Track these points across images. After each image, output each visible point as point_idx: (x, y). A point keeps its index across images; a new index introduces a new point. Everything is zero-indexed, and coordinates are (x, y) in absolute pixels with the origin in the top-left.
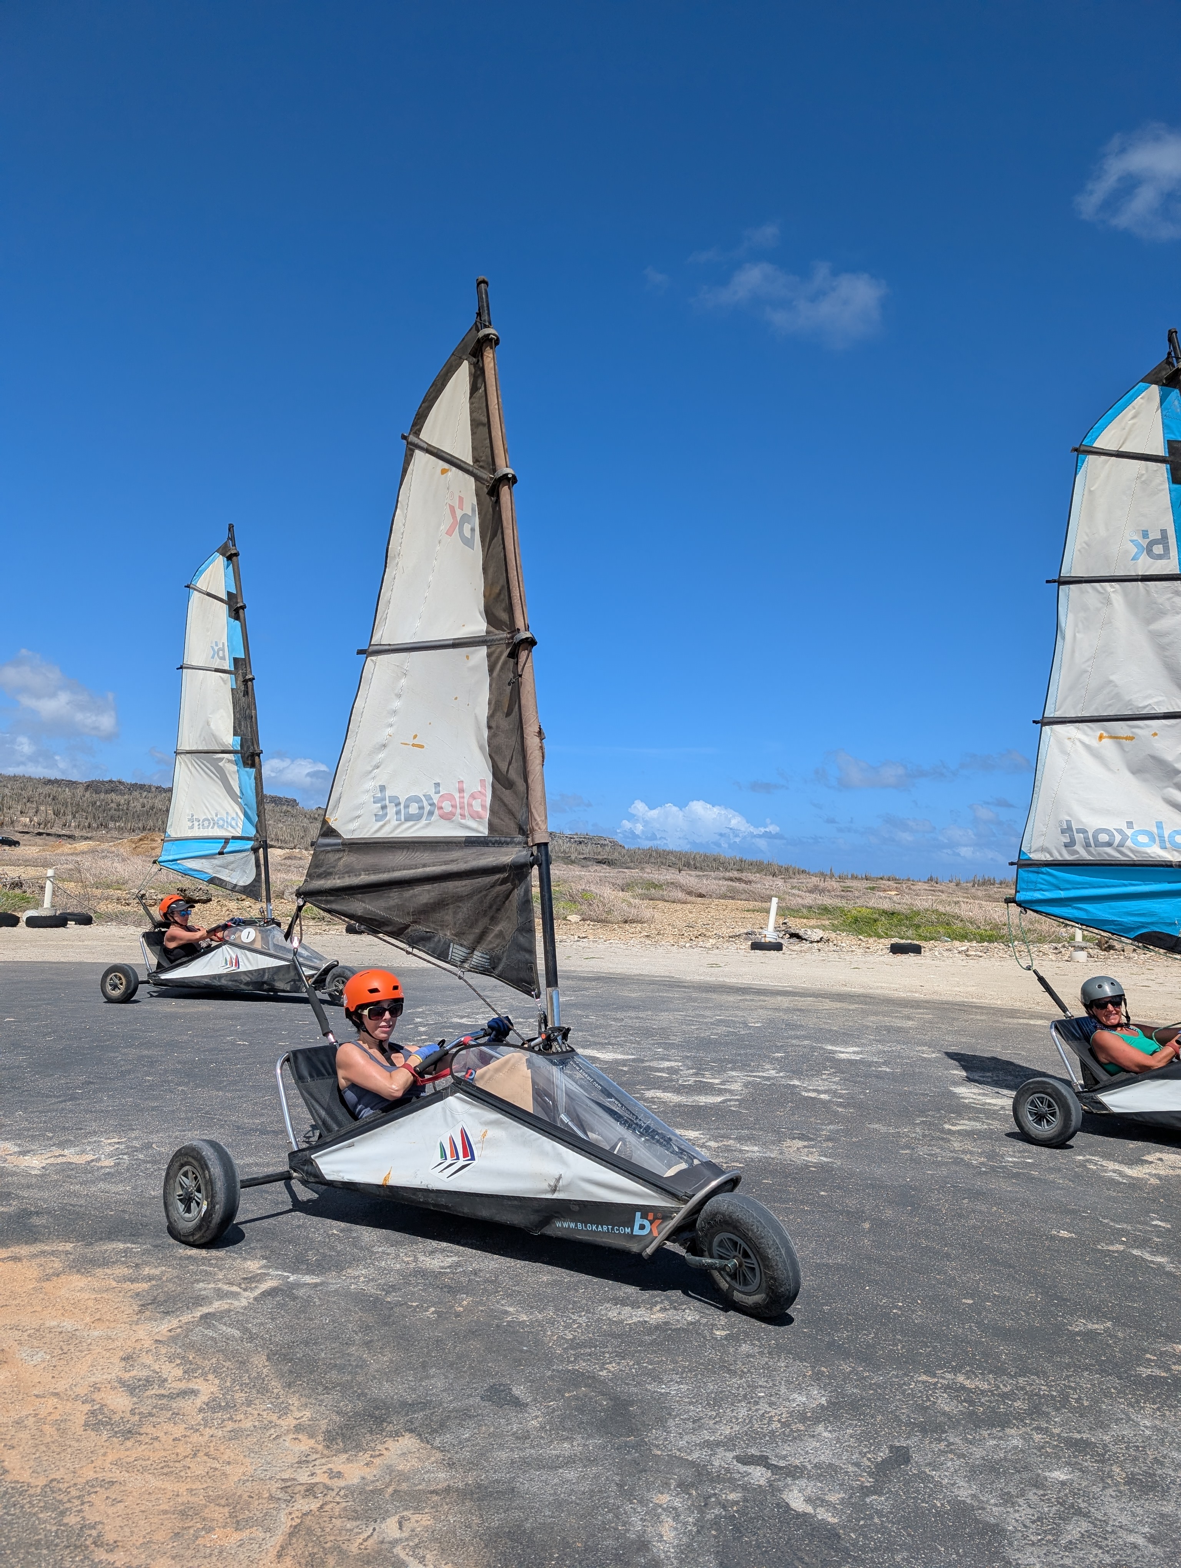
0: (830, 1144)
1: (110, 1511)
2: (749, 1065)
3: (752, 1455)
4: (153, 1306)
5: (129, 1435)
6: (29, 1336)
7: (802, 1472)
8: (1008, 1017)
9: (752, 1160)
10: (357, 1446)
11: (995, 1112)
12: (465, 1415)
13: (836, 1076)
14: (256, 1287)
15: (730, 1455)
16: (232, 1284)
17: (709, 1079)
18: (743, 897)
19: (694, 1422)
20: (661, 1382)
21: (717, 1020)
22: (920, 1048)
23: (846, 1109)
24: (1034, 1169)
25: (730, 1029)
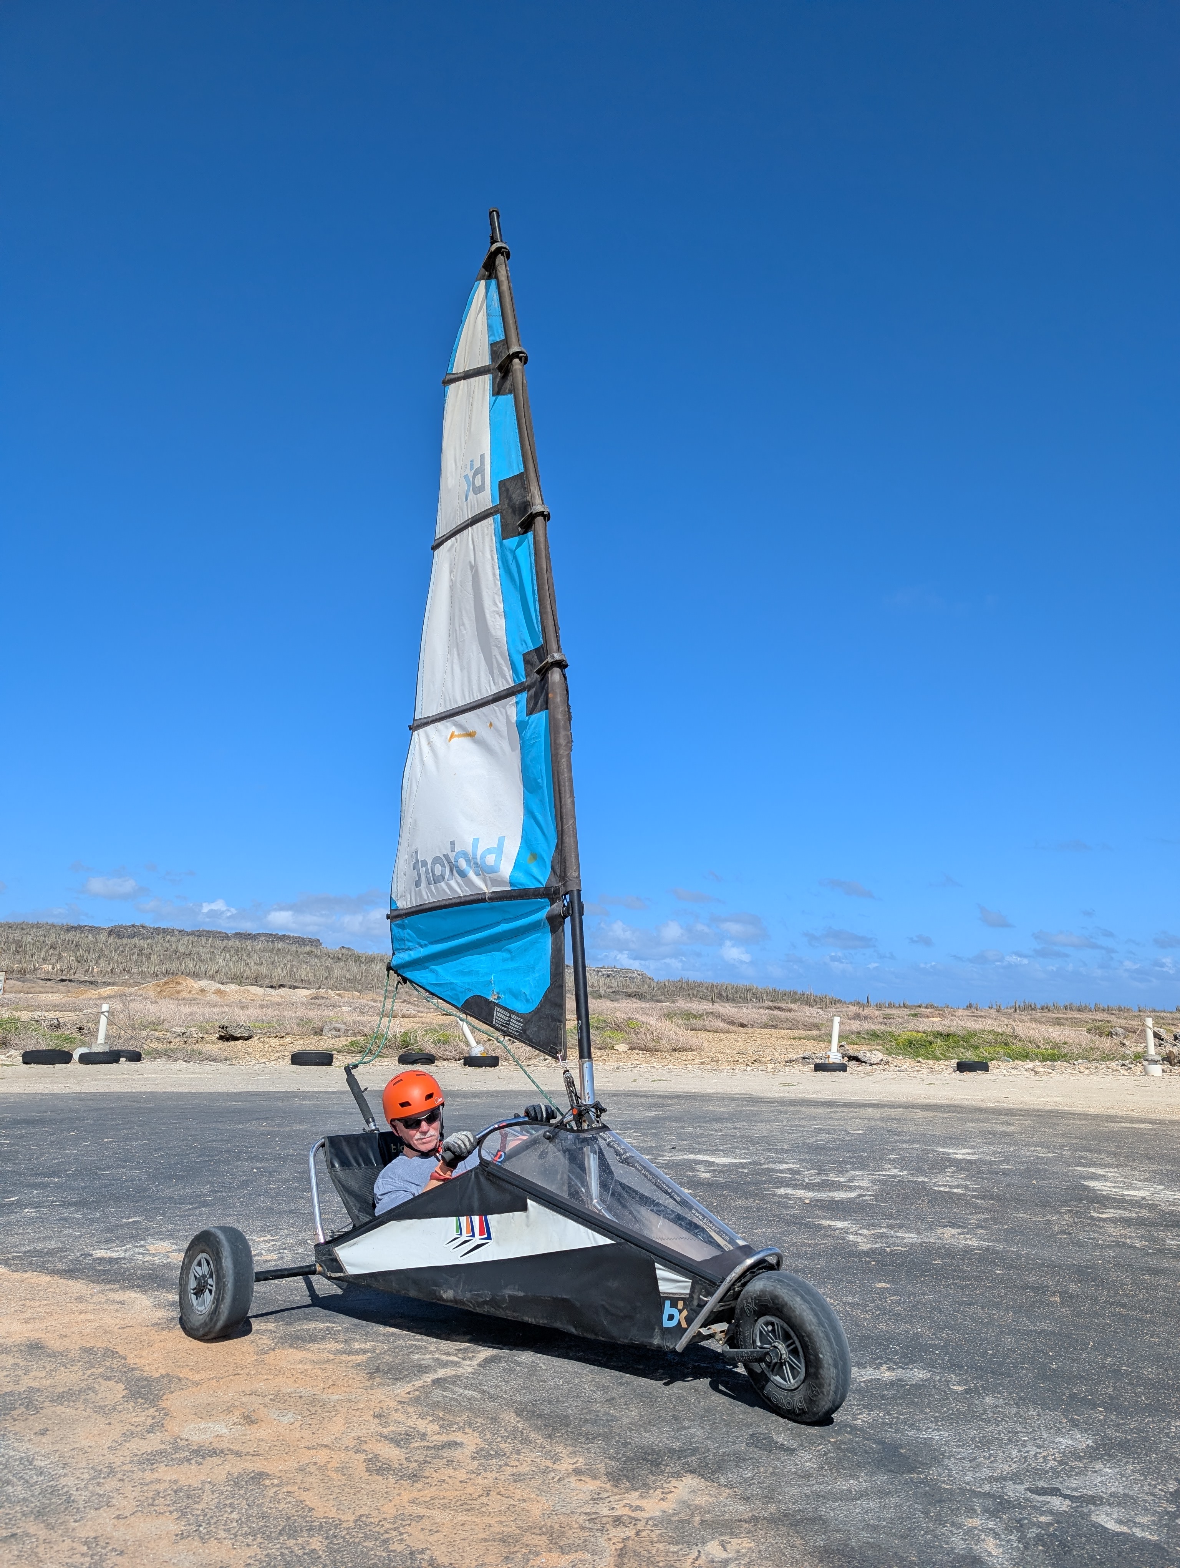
0: (982, 1231)
1: (432, 1539)
2: (869, 1166)
3: (1043, 1488)
4: (381, 1374)
5: (416, 1479)
7: (1101, 1501)
9: (913, 1244)
10: (644, 1485)
11: (1137, 1202)
12: (739, 1459)
13: (961, 1174)
14: (473, 1356)
15: (1021, 1487)
16: (448, 1354)
17: (832, 1177)
18: (785, 1025)
19: (970, 1461)
20: (919, 1430)
21: (816, 1129)
22: (1033, 1149)
23: (985, 1201)
25: (833, 1136)
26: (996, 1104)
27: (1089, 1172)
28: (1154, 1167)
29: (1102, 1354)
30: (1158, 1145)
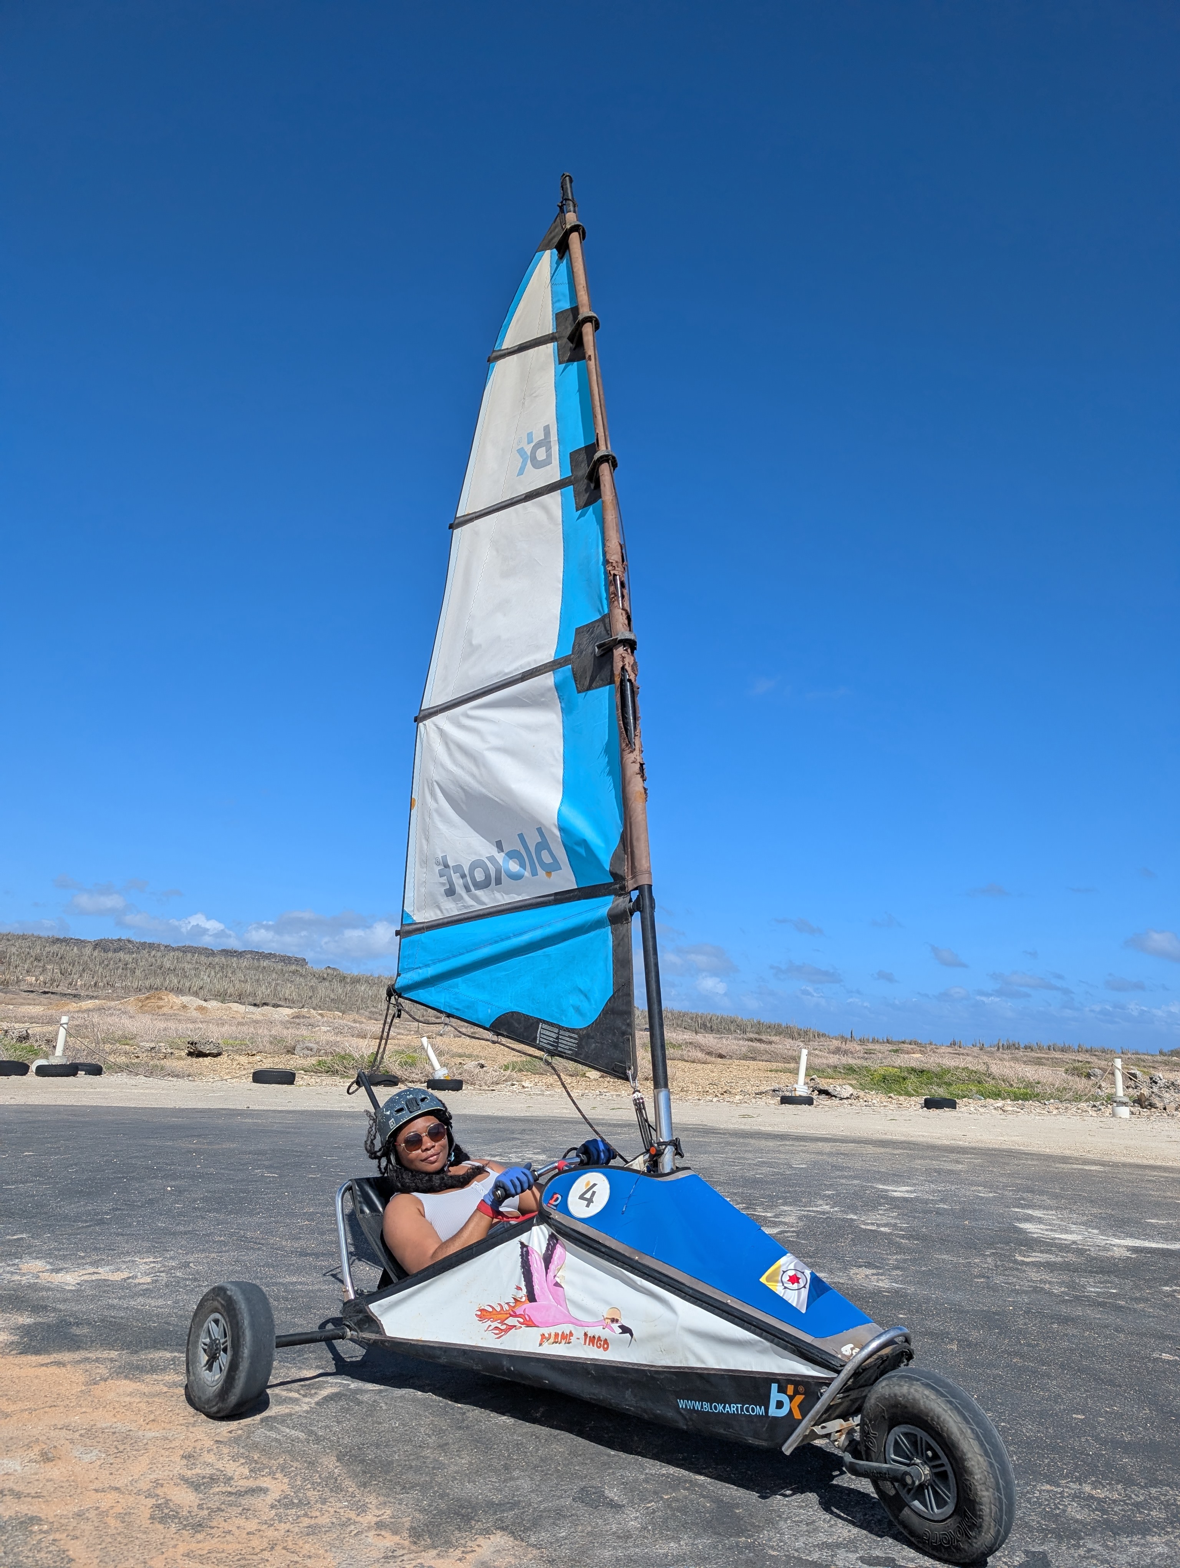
0: (899, 1273)
2: (801, 1201)
3: (878, 1557)
5: (199, 1528)
6: (81, 1435)
8: (1060, 1163)
10: (446, 1542)
11: (1067, 1246)
12: (559, 1515)
13: (893, 1212)
14: (316, 1393)
15: (853, 1556)
18: (764, 1058)
19: (807, 1524)
21: (759, 1162)
22: (975, 1188)
23: (910, 1240)
24: (1120, 1299)
25: (775, 1170)
26: (952, 1142)
27: (1025, 1214)
28: (1095, 1211)
30: (1104, 1188)
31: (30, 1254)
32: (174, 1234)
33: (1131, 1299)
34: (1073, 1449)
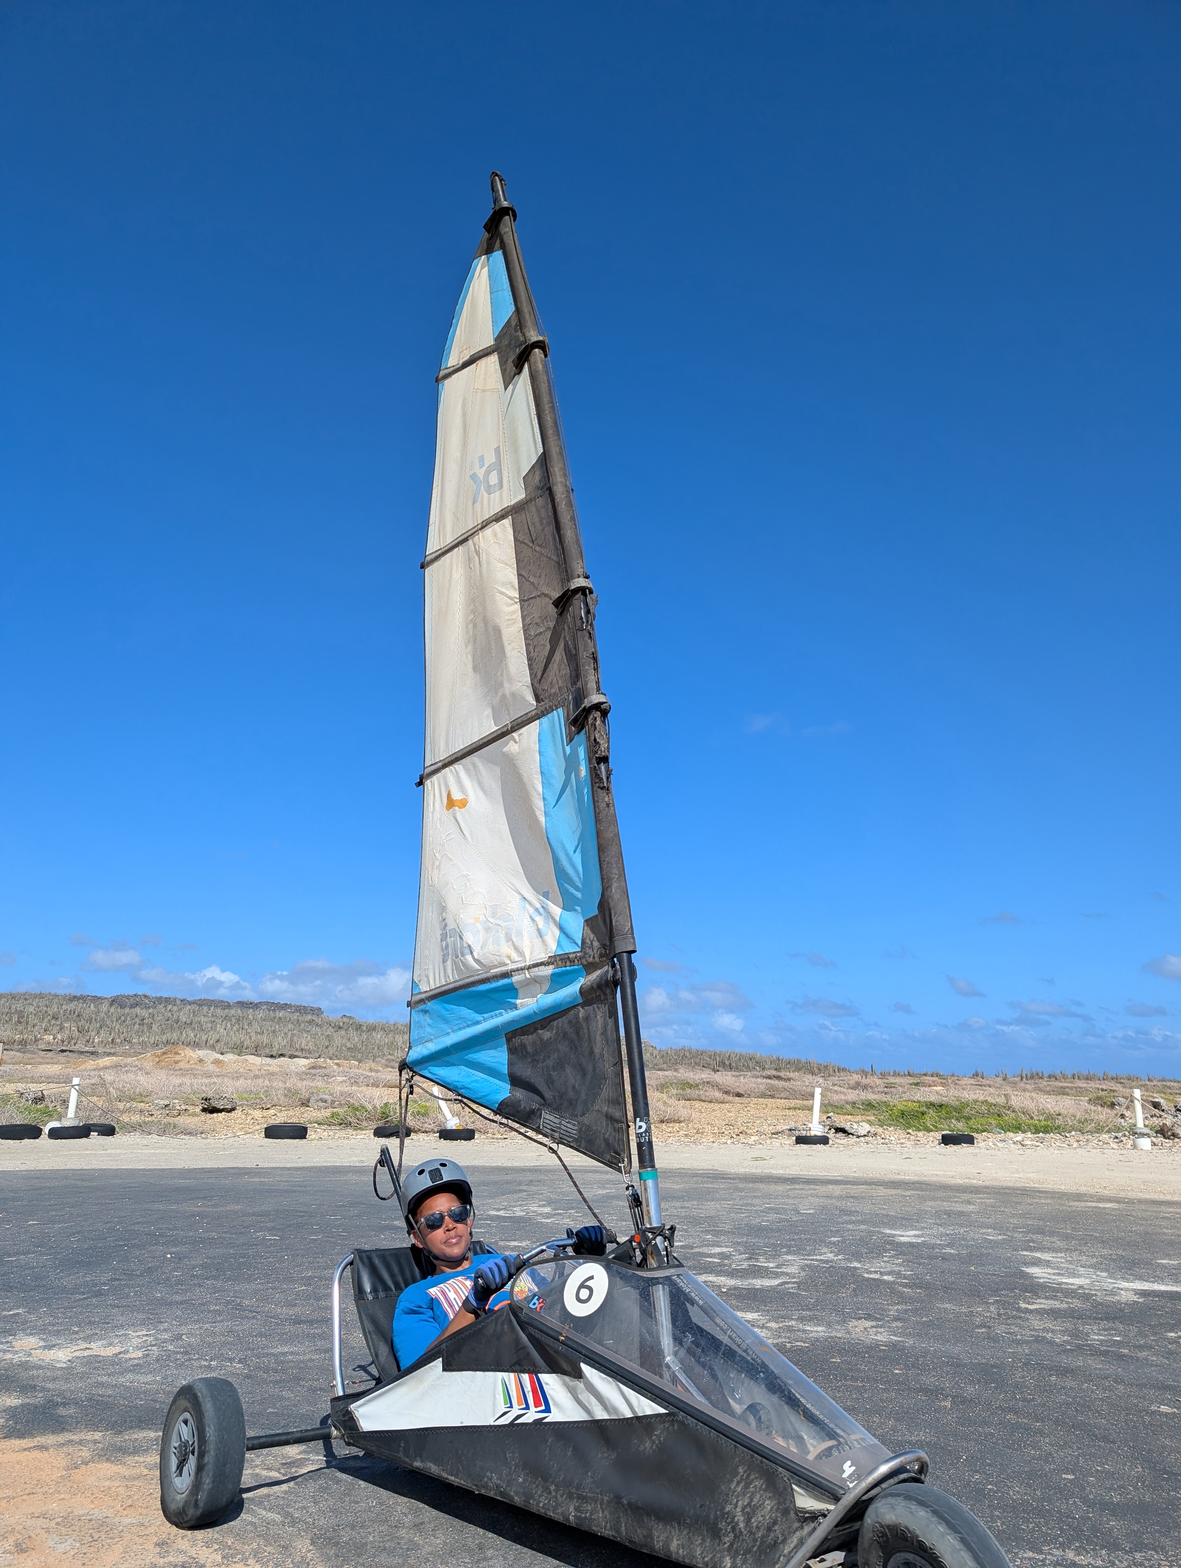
0: (899, 1324)
2: (805, 1250)
6: (57, 1524)
8: (1074, 1201)
9: (817, 1340)
11: (1073, 1291)
13: (898, 1259)
16: (270, 1469)
17: (762, 1262)
18: (782, 1095)
21: (766, 1208)
22: (984, 1230)
23: (912, 1289)
24: (1123, 1347)
25: (781, 1216)
26: (965, 1181)
27: (1033, 1257)
28: (1105, 1252)
29: (972, 1470)
30: (1117, 1227)
31: (24, 1330)
32: (170, 1304)
33: (1135, 1347)
34: (1059, 1512)
